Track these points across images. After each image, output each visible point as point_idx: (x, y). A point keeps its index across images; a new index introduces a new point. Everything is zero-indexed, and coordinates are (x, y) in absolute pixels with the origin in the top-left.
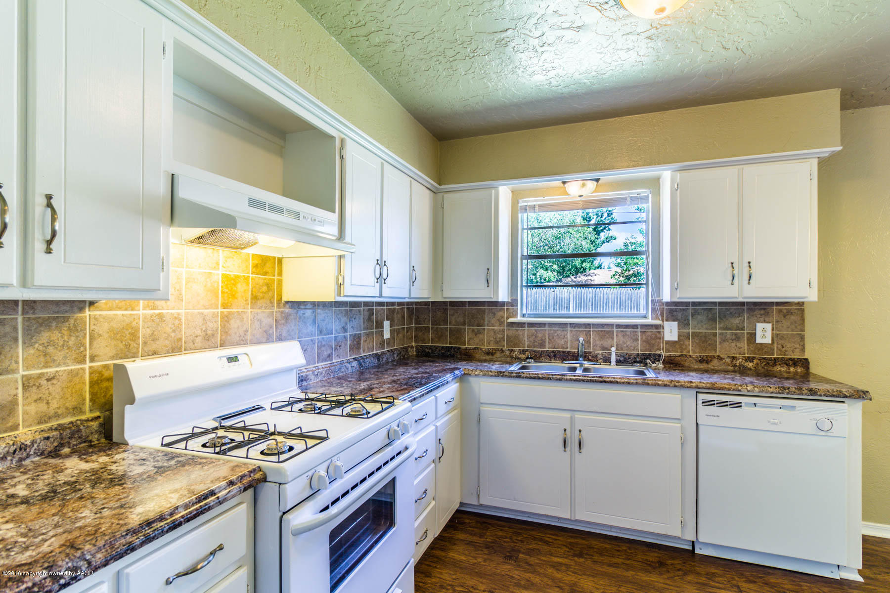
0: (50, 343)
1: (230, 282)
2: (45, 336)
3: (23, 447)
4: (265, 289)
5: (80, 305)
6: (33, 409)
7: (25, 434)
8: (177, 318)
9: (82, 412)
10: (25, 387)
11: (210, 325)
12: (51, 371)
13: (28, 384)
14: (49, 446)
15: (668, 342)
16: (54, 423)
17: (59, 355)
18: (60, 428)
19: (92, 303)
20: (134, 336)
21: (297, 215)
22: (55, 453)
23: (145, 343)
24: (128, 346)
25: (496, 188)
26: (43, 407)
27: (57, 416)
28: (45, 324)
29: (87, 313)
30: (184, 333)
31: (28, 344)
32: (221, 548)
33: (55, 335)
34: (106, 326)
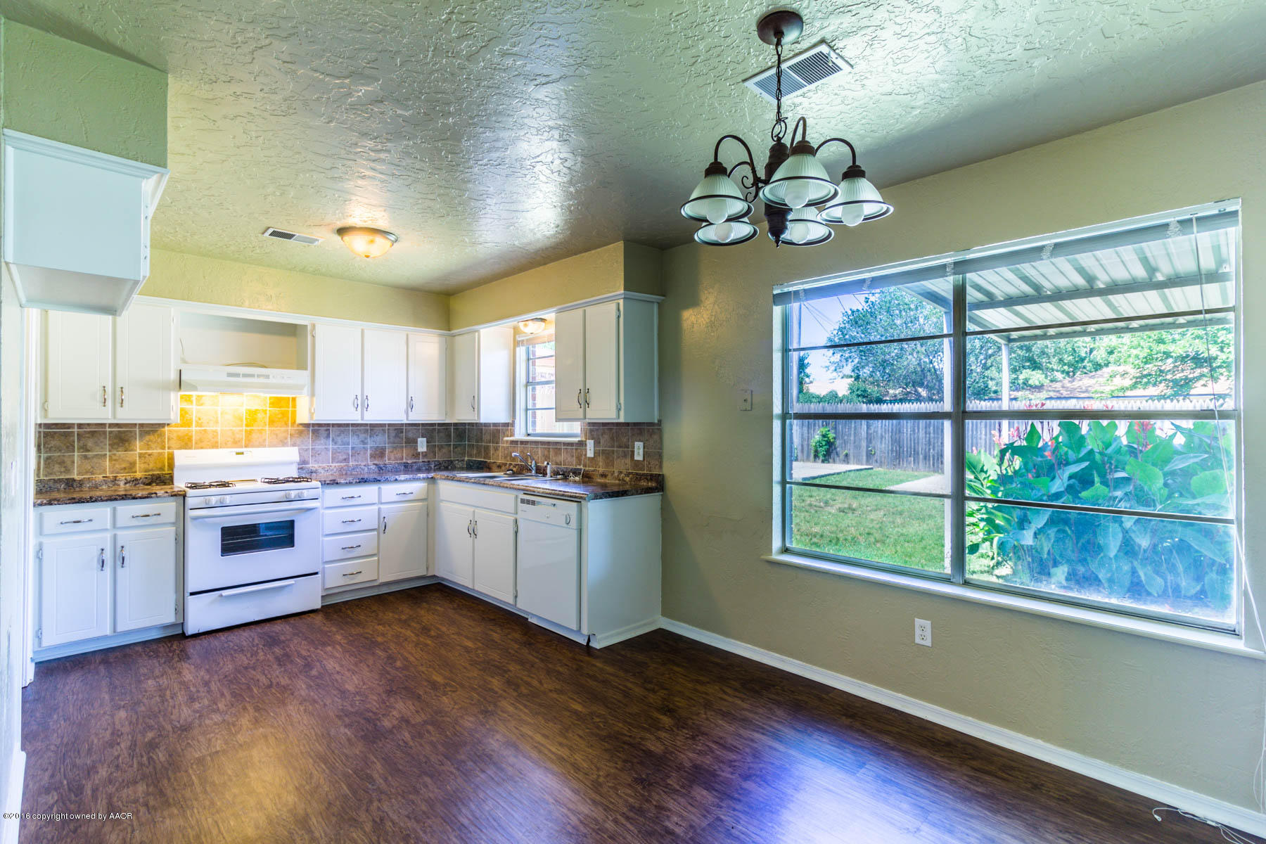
0: (150, 440)
1: (252, 415)
2: (147, 438)
3: (136, 480)
4: (280, 416)
5: (163, 425)
6: (143, 466)
7: (139, 475)
8: (215, 432)
9: (164, 470)
10: (140, 457)
11: (238, 436)
12: (150, 451)
13: (141, 456)
14: (147, 482)
15: (589, 458)
16: (151, 473)
17: (153, 446)
18: (153, 475)
19: (168, 424)
20: (190, 439)
21: (267, 377)
22: (149, 484)
23: (196, 443)
24: (186, 444)
25: (478, 331)
26: (146, 466)
27: (152, 470)
28: (148, 433)
29: (166, 428)
30: (219, 439)
31: (141, 440)
32: (159, 515)
33: (152, 437)
34: (175, 435)
